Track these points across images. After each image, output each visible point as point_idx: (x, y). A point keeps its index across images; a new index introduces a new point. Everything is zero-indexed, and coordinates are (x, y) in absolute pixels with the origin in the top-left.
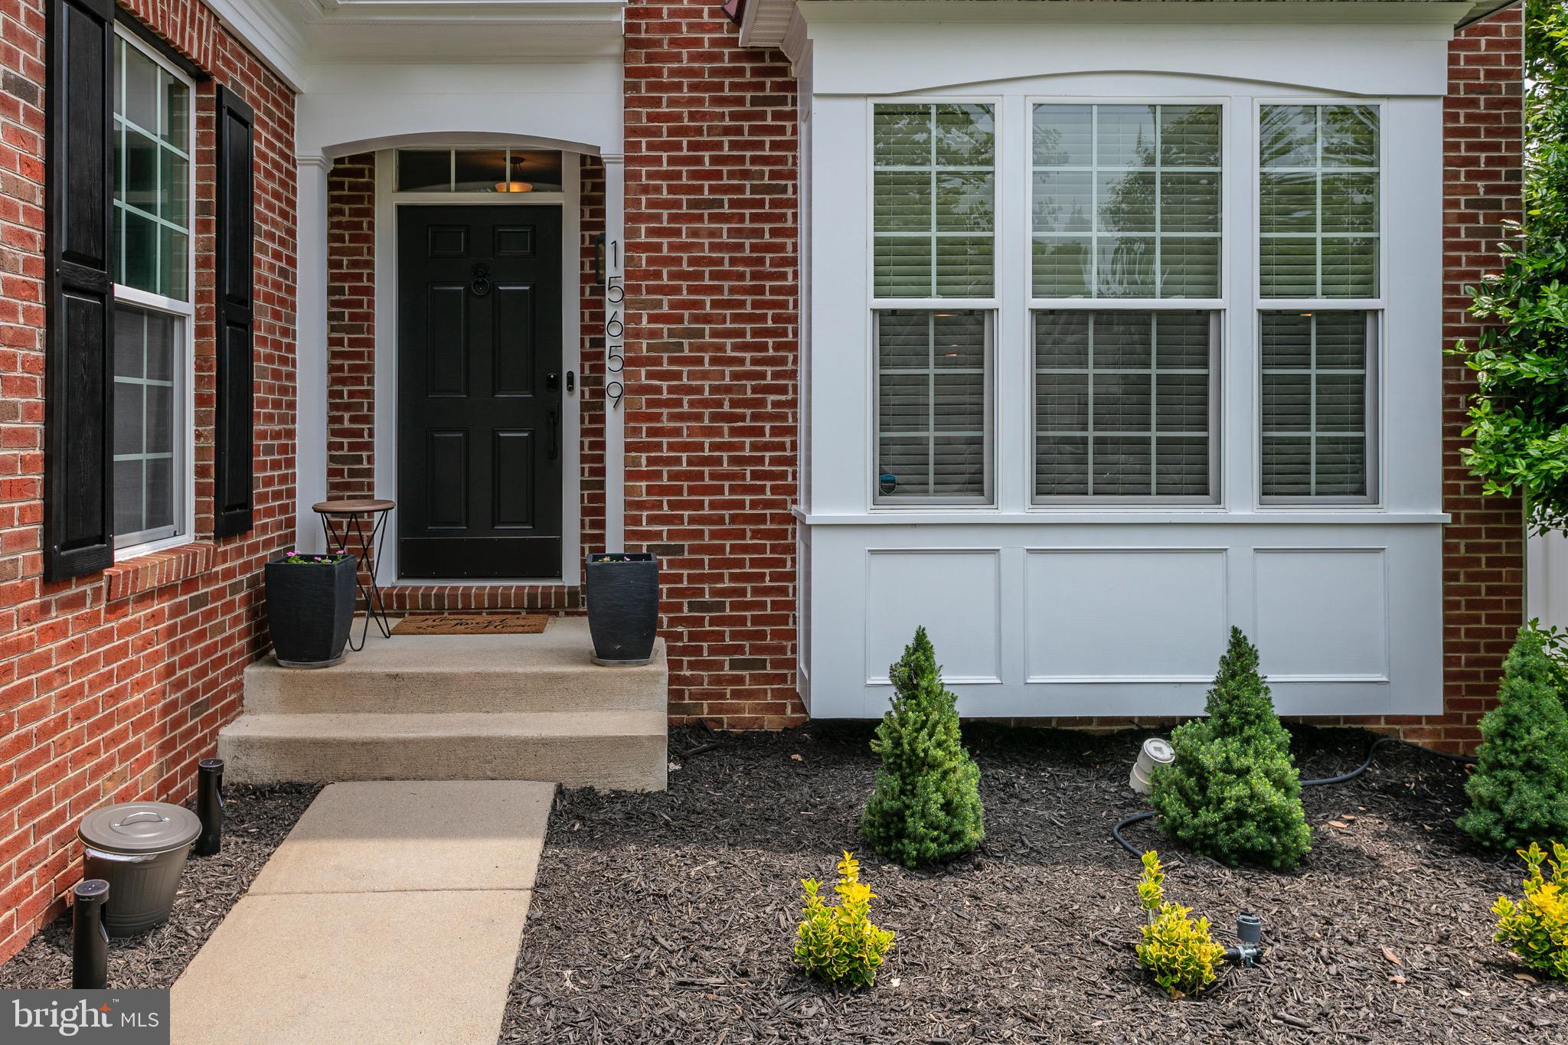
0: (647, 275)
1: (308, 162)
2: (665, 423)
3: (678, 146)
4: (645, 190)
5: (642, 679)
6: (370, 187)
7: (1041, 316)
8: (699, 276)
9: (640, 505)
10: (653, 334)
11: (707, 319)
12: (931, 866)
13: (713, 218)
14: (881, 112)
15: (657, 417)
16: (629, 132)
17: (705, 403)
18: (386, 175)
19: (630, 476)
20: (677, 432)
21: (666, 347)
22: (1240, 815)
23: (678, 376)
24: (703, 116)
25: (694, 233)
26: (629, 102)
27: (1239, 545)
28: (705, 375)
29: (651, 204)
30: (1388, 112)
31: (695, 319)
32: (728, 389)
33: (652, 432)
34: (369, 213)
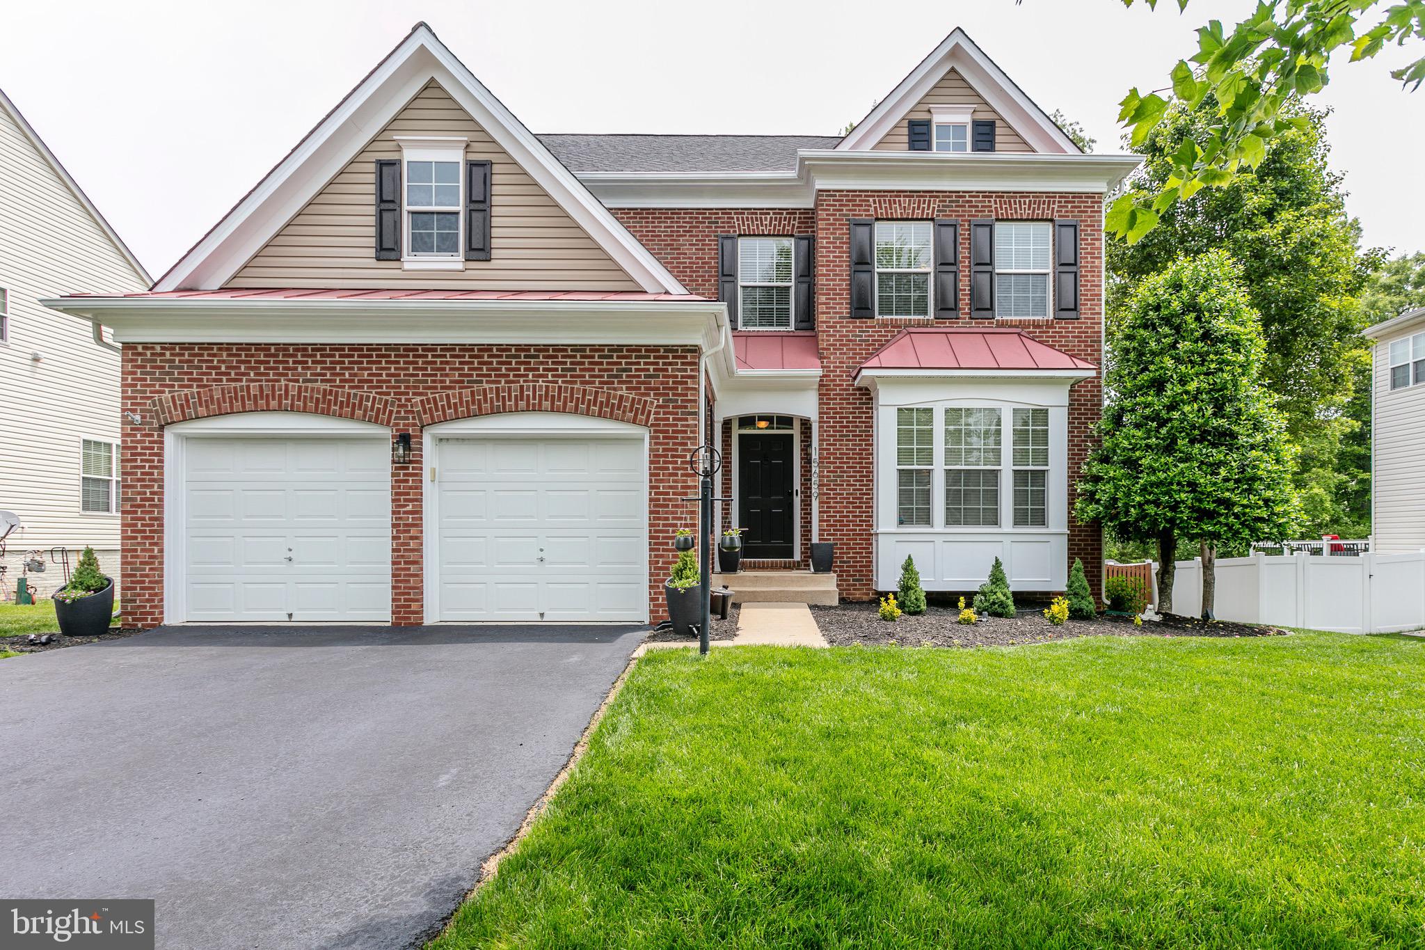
0: (826, 458)
1: (718, 422)
2: (832, 505)
3: (836, 418)
4: (826, 431)
5: (828, 578)
6: (731, 428)
7: (948, 471)
8: (843, 458)
9: (824, 530)
10: (828, 476)
11: (845, 472)
12: (911, 614)
13: (847, 440)
14: (899, 409)
15: (829, 503)
16: (820, 413)
17: (845, 498)
18: (735, 425)
19: (820, 521)
20: (836, 507)
21: (832, 481)
22: (994, 603)
23: (836, 490)
24: (844, 408)
25: (841, 445)
26: (820, 404)
27: (1007, 539)
28: (844, 490)
29: (827, 436)
30: (1050, 410)
31: (841, 472)
32: (851, 494)
33: (828, 507)
34: (730, 437)
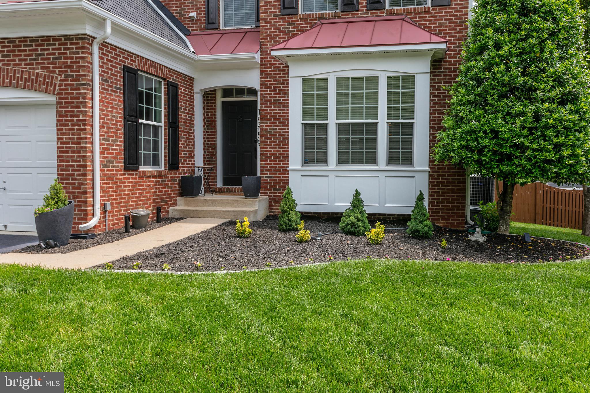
0: (265, 116)
1: (197, 93)
2: (269, 149)
3: (271, 87)
4: (264, 97)
6: (215, 97)
7: (339, 125)
8: (276, 116)
9: (263, 167)
10: (266, 129)
11: (277, 126)
13: (279, 103)
14: (304, 80)
15: (267, 148)
16: (261, 85)
17: (277, 145)
18: (219, 95)
19: (261, 161)
20: (271, 151)
21: (269, 132)
22: (348, 224)
23: (271, 139)
24: (276, 81)
25: (275, 107)
26: (261, 78)
27: (382, 175)
28: (277, 139)
29: (265, 101)
30: (416, 76)
31: (275, 126)
32: (282, 142)
33: (266, 151)
34: (215, 103)
